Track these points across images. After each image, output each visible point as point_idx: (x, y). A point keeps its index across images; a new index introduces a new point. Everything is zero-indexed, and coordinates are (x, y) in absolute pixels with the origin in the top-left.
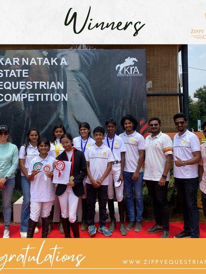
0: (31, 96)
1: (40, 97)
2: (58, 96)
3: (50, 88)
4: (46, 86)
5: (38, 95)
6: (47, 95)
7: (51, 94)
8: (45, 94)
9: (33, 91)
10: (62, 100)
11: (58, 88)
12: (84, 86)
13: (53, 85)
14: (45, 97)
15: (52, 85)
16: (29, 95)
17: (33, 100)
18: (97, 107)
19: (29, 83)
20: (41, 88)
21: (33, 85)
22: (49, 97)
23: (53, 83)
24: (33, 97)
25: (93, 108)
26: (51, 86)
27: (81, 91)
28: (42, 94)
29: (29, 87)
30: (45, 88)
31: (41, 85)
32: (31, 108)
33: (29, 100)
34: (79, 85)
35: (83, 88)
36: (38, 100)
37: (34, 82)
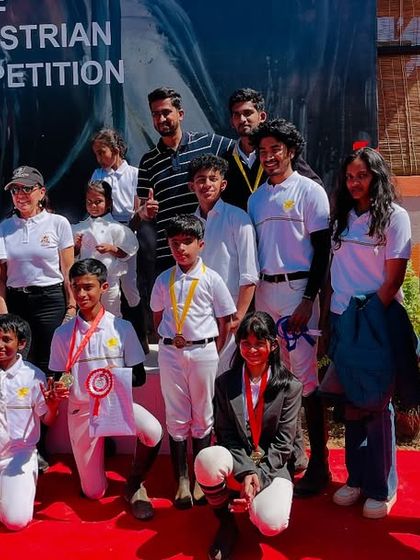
0: (15, 70)
1: (41, 71)
2: (94, 69)
3: (72, 44)
4: (58, 38)
5: (35, 66)
6: (62, 65)
7: (75, 64)
8: (55, 64)
9: (20, 55)
10: (108, 81)
11: (95, 44)
12: (173, 34)
13: (79, 35)
14: (55, 71)
15: (75, 33)
16: (10, 67)
17: (23, 85)
18: (216, 100)
19: (9, 32)
20: (42, 46)
21: (21, 35)
22: (68, 71)
23: (79, 26)
24: (20, 75)
25: (204, 104)
26: (74, 38)
27: (166, 51)
28: (48, 65)
29: (9, 42)
30: (56, 45)
31: (43, 36)
32: (17, 108)
33: (11, 84)
34: (160, 32)
35: (171, 40)
36: (35, 84)
37: (21, 28)
